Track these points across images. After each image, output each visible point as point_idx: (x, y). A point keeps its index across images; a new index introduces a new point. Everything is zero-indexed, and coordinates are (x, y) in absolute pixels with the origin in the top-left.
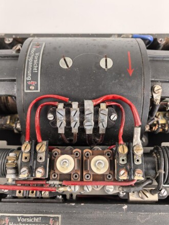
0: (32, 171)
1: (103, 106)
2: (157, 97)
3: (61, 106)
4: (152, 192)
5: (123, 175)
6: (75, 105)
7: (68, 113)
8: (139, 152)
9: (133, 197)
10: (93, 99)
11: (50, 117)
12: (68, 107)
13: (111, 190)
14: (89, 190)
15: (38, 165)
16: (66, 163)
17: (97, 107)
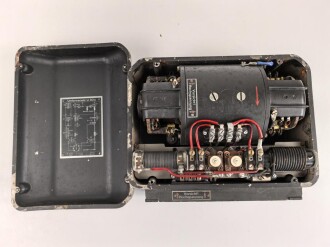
0: (197, 166)
1: (240, 126)
2: (274, 117)
3: (212, 127)
4: (267, 176)
5: (251, 167)
6: (222, 126)
7: (217, 131)
8: (261, 154)
9: (255, 179)
10: (233, 121)
11: (205, 133)
12: (217, 127)
13: (243, 175)
14: (230, 175)
15: (200, 163)
16: (216, 161)
17: (236, 127)
